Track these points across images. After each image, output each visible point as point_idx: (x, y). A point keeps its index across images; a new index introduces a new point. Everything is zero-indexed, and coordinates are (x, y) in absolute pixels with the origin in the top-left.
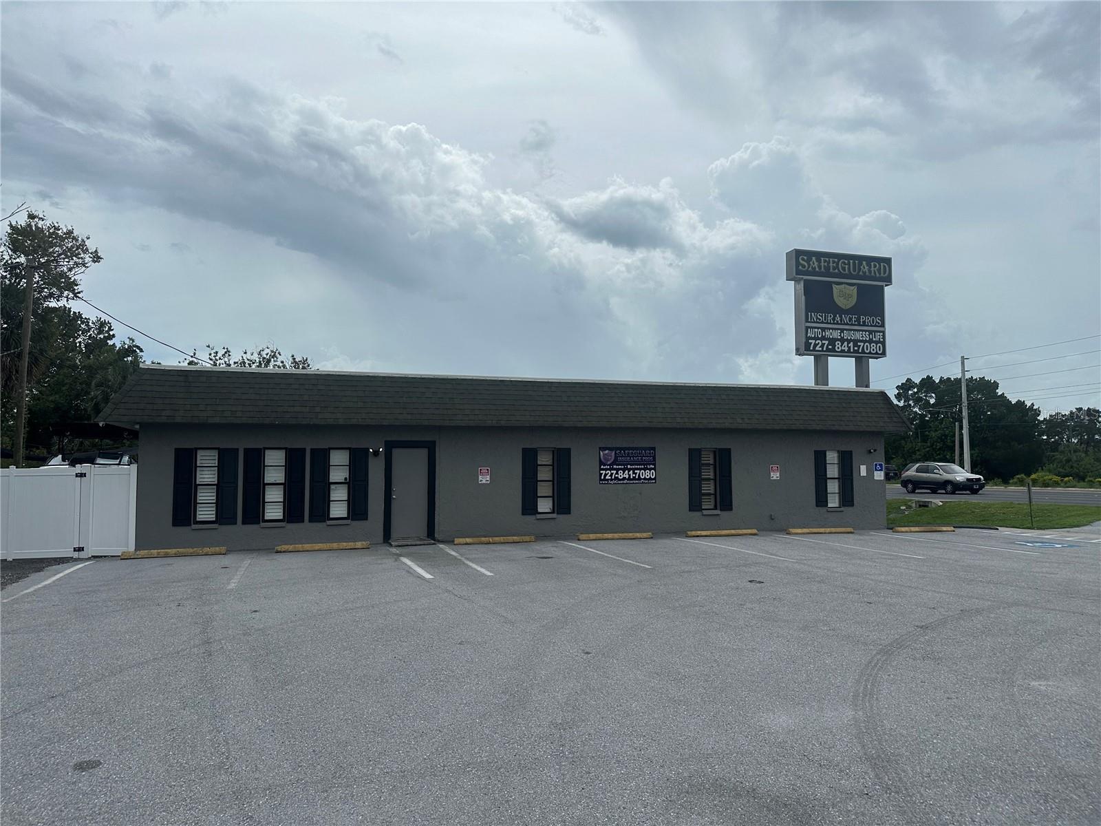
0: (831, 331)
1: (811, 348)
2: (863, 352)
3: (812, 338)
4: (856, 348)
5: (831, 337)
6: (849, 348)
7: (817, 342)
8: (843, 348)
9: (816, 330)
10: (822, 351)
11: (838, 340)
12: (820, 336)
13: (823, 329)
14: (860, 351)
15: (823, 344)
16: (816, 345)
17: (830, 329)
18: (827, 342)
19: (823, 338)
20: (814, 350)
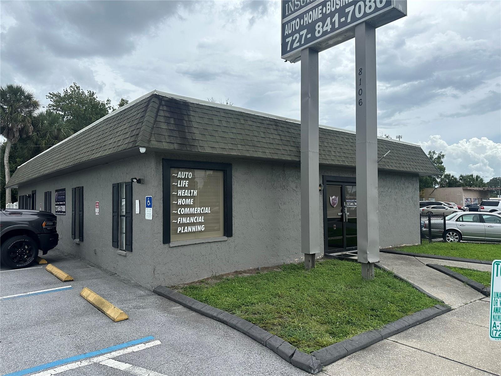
0: (311, 13)
1: (288, 49)
2: (354, 19)
3: (289, 36)
4: (343, 20)
5: (310, 21)
6: (333, 24)
7: (294, 38)
8: (325, 29)
9: (294, 22)
10: (301, 45)
11: (318, 20)
12: (297, 28)
13: (301, 17)
14: (349, 20)
15: (301, 37)
16: (293, 41)
17: (308, 11)
18: (305, 31)
19: (302, 28)
20: (292, 49)
